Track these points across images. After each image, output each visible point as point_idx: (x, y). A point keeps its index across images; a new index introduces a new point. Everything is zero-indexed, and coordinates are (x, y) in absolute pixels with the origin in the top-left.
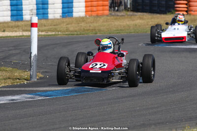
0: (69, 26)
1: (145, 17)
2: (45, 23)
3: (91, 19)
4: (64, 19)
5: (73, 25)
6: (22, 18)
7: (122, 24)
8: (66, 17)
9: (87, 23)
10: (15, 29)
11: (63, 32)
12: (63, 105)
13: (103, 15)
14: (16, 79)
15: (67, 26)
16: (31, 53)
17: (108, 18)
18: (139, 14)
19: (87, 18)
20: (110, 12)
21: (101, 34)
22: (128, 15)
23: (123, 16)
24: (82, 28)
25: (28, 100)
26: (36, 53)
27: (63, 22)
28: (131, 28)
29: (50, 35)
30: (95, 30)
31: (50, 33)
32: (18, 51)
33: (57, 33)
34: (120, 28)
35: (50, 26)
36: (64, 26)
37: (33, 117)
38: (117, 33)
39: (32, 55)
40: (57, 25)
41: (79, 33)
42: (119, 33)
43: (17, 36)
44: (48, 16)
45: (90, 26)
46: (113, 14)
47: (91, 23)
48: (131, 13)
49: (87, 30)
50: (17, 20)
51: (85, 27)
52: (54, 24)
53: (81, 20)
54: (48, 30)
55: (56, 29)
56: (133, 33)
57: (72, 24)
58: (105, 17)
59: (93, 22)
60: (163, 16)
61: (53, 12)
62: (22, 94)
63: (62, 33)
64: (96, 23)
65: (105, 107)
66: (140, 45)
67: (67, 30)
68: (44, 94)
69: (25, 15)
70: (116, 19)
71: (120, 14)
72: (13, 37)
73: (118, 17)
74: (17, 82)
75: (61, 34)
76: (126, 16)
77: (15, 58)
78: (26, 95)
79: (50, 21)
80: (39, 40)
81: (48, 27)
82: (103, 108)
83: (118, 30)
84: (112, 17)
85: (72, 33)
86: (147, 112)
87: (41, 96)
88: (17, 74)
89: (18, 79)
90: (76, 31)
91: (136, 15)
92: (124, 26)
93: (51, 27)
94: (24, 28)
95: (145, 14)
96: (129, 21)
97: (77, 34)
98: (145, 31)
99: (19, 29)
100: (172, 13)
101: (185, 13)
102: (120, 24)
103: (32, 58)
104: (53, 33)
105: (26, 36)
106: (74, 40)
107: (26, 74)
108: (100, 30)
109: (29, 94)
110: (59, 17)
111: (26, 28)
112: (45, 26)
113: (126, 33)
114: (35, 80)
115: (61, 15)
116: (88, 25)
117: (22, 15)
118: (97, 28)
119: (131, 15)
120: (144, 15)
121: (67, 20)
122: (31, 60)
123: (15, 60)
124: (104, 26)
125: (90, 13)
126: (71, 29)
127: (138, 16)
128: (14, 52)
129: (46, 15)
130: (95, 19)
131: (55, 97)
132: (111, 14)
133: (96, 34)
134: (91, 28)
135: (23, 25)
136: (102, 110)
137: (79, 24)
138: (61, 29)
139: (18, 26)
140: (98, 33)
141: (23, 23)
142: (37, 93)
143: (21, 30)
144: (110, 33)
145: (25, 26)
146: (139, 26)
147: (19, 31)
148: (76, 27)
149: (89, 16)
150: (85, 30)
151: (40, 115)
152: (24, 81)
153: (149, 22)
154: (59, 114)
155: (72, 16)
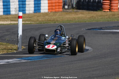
0: (39, 18)
1: (84, 13)
2: (24, 16)
3: (51, 14)
4: (35, 13)
5: (41, 17)
6: (10, 13)
7: (70, 17)
8: (36, 12)
9: (49, 16)
10: (6, 20)
12: (39, 65)
13: (58, 11)
14: (9, 49)
15: (37, 18)
17: (62, 13)
18: (80, 11)
19: (49, 13)
20: (63, 10)
21: (58, 23)
22: (74, 12)
23: (71, 12)
24: (47, 19)
25: (17, 62)
26: (22, 34)
27: (35, 16)
28: (76, 19)
29: (27, 23)
31: (27, 22)
32: (9, 33)
33: (31, 22)
34: (69, 19)
35: (27, 18)
36: (35, 18)
37: (22, 72)
38: (68, 22)
39: (19, 35)
40: (31, 17)
41: (45, 22)
42: (69, 22)
43: (7, 24)
44: (25, 12)
45: (51, 18)
46: (65, 11)
47: (52, 16)
48: (76, 10)
49: (50, 20)
50: (7, 14)
51: (48, 18)
53: (45, 14)
54: (26, 21)
55: (30, 20)
56: (77, 23)
57: (40, 16)
58: (60, 13)
59: (53, 16)
60: (95, 12)
61: (29, 10)
62: (13, 58)
64: (55, 16)
65: (65, 66)
66: (82, 29)
67: (38, 20)
68: (27, 58)
69: (12, 11)
70: (67, 14)
71: (69, 11)
72: (5, 24)
73: (68, 13)
74: (10, 51)
75: (34, 23)
76: (73, 12)
78: (16, 59)
79: (26, 15)
83: (68, 21)
84: (64, 13)
85: (40, 22)
86: (91, 70)
87: (26, 60)
88: (9, 47)
90: (43, 21)
91: (79, 12)
92: (72, 18)
93: (27, 19)
94: (11, 19)
95: (84, 11)
96: (74, 15)
97: (44, 23)
98: (85, 21)
100: (101, 11)
101: (108, 10)
103: (19, 37)
104: (30, 22)
105: (13, 24)
106: (43, 27)
107: (15, 47)
108: (57, 21)
109: (18, 58)
110: (32, 13)
111: (12, 19)
112: (24, 18)
113: (73, 23)
114: (20, 50)
115: (33, 11)
117: (10, 11)
118: (55, 20)
119: (76, 12)
121: (37, 14)
122: (18, 38)
123: (7, 38)
124: (60, 18)
125: (51, 10)
126: (40, 20)
128: (6, 33)
129: (24, 11)
130: (54, 13)
131: (33, 60)
132: (63, 11)
133: (55, 23)
134: (52, 19)
135: (10, 17)
136: (63, 68)
137: (44, 16)
138: (34, 20)
139: (8, 18)
140: (56, 22)
141: (10, 16)
142: (23, 58)
143: (10, 20)
144: (64, 22)
145: (12, 18)
146: (81, 18)
147: (9, 21)
148: (43, 19)
149: (51, 12)
150: (48, 20)
151: (26, 71)
152: (14, 50)
153: (87, 16)
154: (37, 70)
155: (40, 12)
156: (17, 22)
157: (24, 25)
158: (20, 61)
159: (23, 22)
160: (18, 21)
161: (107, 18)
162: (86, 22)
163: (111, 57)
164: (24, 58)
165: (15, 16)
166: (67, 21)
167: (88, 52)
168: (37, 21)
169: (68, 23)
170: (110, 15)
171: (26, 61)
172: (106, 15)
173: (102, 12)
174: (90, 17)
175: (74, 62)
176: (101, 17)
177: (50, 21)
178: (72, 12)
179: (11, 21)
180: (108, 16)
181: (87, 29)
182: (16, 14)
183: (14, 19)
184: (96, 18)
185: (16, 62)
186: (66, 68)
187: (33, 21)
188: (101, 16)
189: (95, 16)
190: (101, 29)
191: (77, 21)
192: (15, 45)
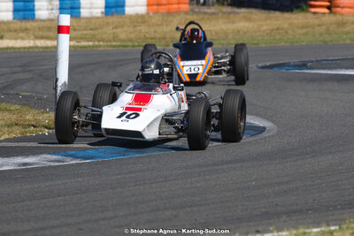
0: (119, 30)
1: (254, 17)
2: (75, 24)
3: (157, 19)
4: (109, 17)
5: (126, 29)
6: (34, 15)
8: (112, 14)
9: (149, 26)
10: (22, 34)
11: (107, 41)
12: (117, 174)
13: (178, 12)
14: (30, 126)
15: (115, 30)
16: (57, 81)
17: (189, 17)
18: (243, 10)
19: (150, 17)
20: (192, 7)
22: (223, 13)
23: (214, 13)
24: (142, 35)
25: (52, 164)
26: (67, 80)
27: (108, 24)
28: (230, 36)
29: (85, 47)
30: (164, 38)
31: (84, 43)
32: (27, 76)
33: (97, 43)
35: (85, 29)
36: (109, 31)
37: (65, 195)
39: (60, 83)
40: (96, 29)
41: (137, 44)
43: (25, 48)
44: (80, 13)
45: (155, 32)
46: (197, 10)
47: (157, 25)
48: (229, 9)
49: (152, 38)
50: (25, 19)
51: (147, 33)
52: (91, 27)
53: (139, 20)
54: (82, 38)
55: (94, 35)
57: (123, 26)
59: (162, 25)
60: (286, 15)
61: (89, 6)
62: (41, 153)
63: (105, 44)
64: (167, 25)
65: (193, 179)
67: (115, 38)
68: (81, 154)
69: (40, 9)
70: (202, 20)
71: (209, 11)
72: (19, 48)
73: (206, 16)
74: (31, 132)
75: (104, 46)
76: (220, 14)
77: (24, 87)
78: (49, 156)
79: (83, 21)
80: (71, 56)
81: (81, 32)
82: (189, 181)
84: (195, 17)
85: (124, 44)
86: (270, 191)
87: (78, 158)
88: (30, 116)
89: (33, 126)
90: (130, 40)
91: (238, 13)
92: (217, 34)
93: (85, 32)
94: (36, 34)
95: (254, 10)
96: (225, 23)
97: (133, 46)
98: (256, 42)
99: (28, 34)
100: (303, 10)
101: (326, 11)
103: (59, 89)
104: (91, 43)
105: (42, 47)
107: (46, 118)
109: (54, 153)
110: (99, 15)
111: (40, 33)
112: (75, 30)
115: (103, 10)
116: (152, 30)
117: (33, 10)
118: (168, 36)
119: (230, 13)
120: (252, 12)
121: (114, 19)
122: (56, 92)
123: (24, 90)
125: (155, 7)
126: (122, 36)
127: (242, 15)
128: (21, 76)
129: (76, 10)
130: (165, 18)
131: (100, 160)
132: (192, 10)
134: (159, 36)
135: (35, 28)
137: (135, 26)
138: (104, 36)
139: (26, 30)
140: (171, 44)
141: (34, 24)
142: (69, 153)
143: (32, 37)
145: (40, 29)
146: (245, 33)
147: (29, 38)
148: (131, 33)
149: (154, 13)
150: (147, 38)
151: (77, 194)
152: (42, 129)
153: (262, 26)
154: (111, 191)
155: (123, 12)
156: (55, 43)
157: (73, 52)
158: (59, 161)
159: (73, 43)
160: (57, 39)
161: (321, 35)
162: (257, 44)
163: (330, 153)
164: (72, 152)
165: (48, 24)
167: (265, 134)
168: (114, 41)
170: (331, 24)
171: (78, 161)
172: (320, 25)
174: (272, 30)
175: (220, 167)
176: (304, 31)
177: (153, 41)
178: (218, 13)
179: (37, 38)
180: (323, 27)
181: (260, 65)
182: (52, 17)
183: (46, 34)
184: (290, 32)
185: (49, 164)
186: (198, 185)
187: (103, 41)
188: (303, 27)
189: (286, 26)
190: (303, 65)
191: (232, 42)
192: (47, 112)
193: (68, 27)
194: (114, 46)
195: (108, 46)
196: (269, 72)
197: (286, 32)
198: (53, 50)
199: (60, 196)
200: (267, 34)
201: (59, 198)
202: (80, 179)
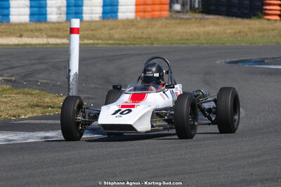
0: (113, 32)
1: (220, 22)
3: (143, 23)
4: (105, 21)
5: (118, 30)
6: (46, 18)
7: (188, 31)
8: (108, 19)
9: (138, 28)
10: (37, 34)
11: (104, 40)
13: (159, 18)
14: (48, 107)
15: (110, 32)
16: (70, 71)
17: (169, 21)
18: (211, 17)
19: (138, 21)
20: (171, 14)
21: (159, 45)
22: (196, 19)
23: (188, 19)
24: (132, 35)
26: (77, 71)
27: (105, 26)
28: (202, 37)
29: (87, 44)
30: (150, 38)
31: (86, 41)
32: (44, 67)
33: (96, 41)
34: (185, 37)
35: (87, 30)
36: (105, 31)
37: (81, 163)
39: (72, 74)
40: (95, 30)
41: (127, 42)
42: (185, 44)
43: (40, 44)
44: (82, 17)
45: (142, 33)
46: (175, 16)
47: (144, 28)
48: (200, 16)
49: (140, 38)
50: (39, 21)
51: (136, 33)
52: (92, 28)
53: (128, 23)
55: (94, 35)
56: (205, 45)
57: (116, 28)
58: (164, 20)
59: (147, 27)
60: (246, 21)
61: (90, 12)
62: (58, 129)
63: (102, 42)
64: (152, 28)
66: (218, 62)
69: (51, 14)
70: (178, 24)
71: (185, 17)
72: (35, 45)
73: (182, 21)
74: (50, 112)
75: (102, 44)
76: (193, 20)
77: (41, 76)
79: (84, 24)
83: (182, 40)
84: (174, 21)
85: (117, 42)
86: (245, 162)
88: (47, 99)
90: (123, 40)
91: (207, 19)
92: (191, 35)
93: (87, 32)
94: (48, 33)
95: (220, 17)
96: (197, 27)
97: (126, 44)
99: (41, 33)
100: (259, 18)
102: (186, 31)
103: (71, 78)
104: (92, 41)
105: (53, 44)
106: (123, 53)
107: (61, 101)
108: (157, 39)
110: (98, 19)
111: (51, 33)
113: (194, 45)
115: (101, 15)
116: (140, 31)
117: (45, 14)
118: (152, 36)
119: (201, 19)
120: (218, 19)
121: (110, 23)
122: (69, 80)
123: (42, 78)
124: (162, 33)
125: (142, 14)
126: (117, 36)
127: (211, 20)
128: (38, 67)
129: (80, 15)
130: (150, 22)
132: (171, 16)
133: (153, 44)
134: (144, 36)
135: (47, 29)
136: (178, 157)
137: (126, 29)
138: (102, 36)
139: (40, 30)
140: (155, 42)
141: (47, 26)
143: (45, 36)
144: (172, 44)
145: (51, 29)
146: (213, 35)
147: (42, 37)
148: (123, 34)
149: (141, 18)
150: (136, 38)
151: (90, 162)
152: (58, 109)
153: (226, 29)
154: (117, 160)
155: (116, 17)
157: (81, 46)
161: (274, 37)
162: (224, 44)
165: (58, 26)
166: (180, 40)
168: (110, 40)
169: (183, 45)
172: (273, 30)
173: (263, 21)
174: (235, 33)
176: (260, 34)
177: (141, 40)
178: (191, 19)
179: (49, 36)
180: (276, 31)
181: (227, 61)
182: (60, 20)
183: (55, 34)
184: (250, 34)
186: (187, 157)
187: (101, 39)
188: (260, 31)
189: (246, 30)
190: (261, 62)
191: (204, 42)
192: (61, 96)
193: (78, 29)
194: (110, 44)
195: (106, 44)
196: (235, 67)
197: (246, 35)
198: (66, 46)
199: (77, 163)
200: (231, 36)
201: (77, 165)
202: (91, 150)
